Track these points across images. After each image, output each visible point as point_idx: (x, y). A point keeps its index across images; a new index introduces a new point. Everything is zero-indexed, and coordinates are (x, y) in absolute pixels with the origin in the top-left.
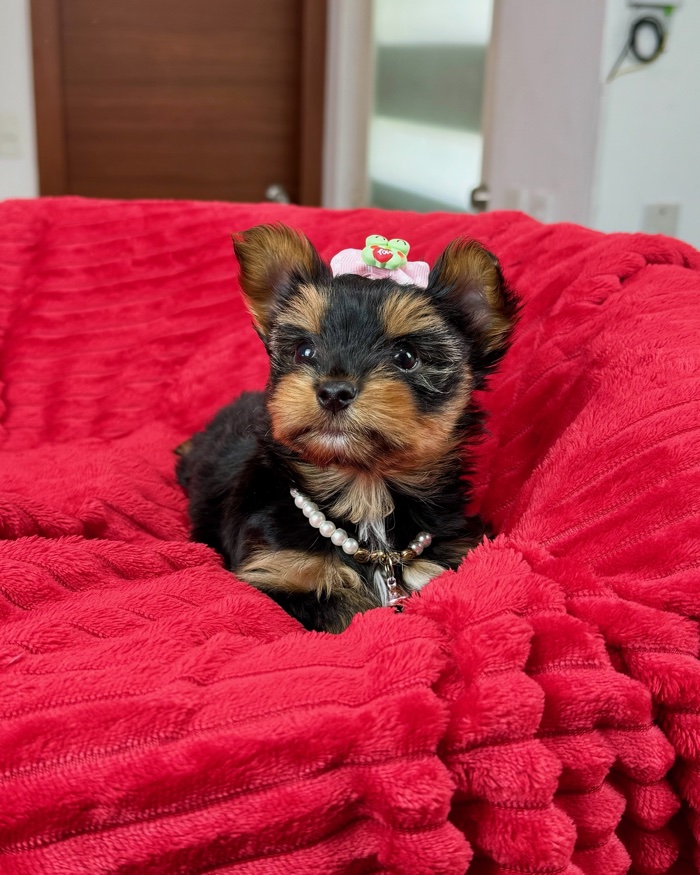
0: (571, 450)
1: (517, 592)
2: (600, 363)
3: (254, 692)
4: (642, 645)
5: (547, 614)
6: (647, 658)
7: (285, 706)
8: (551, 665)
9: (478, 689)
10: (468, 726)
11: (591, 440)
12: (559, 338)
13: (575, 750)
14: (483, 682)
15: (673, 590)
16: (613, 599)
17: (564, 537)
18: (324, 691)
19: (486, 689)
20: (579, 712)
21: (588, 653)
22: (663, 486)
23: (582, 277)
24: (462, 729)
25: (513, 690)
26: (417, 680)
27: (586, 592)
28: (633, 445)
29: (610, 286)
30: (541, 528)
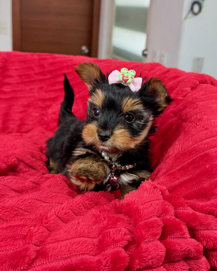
0: (176, 151)
1: (158, 208)
2: (186, 120)
3: (57, 250)
4: (200, 228)
5: (168, 217)
6: (202, 233)
7: (69, 255)
8: (169, 237)
9: (142, 248)
10: (137, 263)
11: (183, 148)
12: (171, 109)
13: (175, 268)
14: (144, 246)
15: (211, 207)
16: (191, 211)
17: (173, 184)
18: (84, 249)
19: (144, 249)
20: (178, 255)
21: (182, 233)
22: (207, 167)
23: (179, 87)
24: (135, 264)
25: (154, 249)
26: (119, 245)
27: (181, 208)
28: (197, 151)
29: (188, 91)
30: (165, 180)
